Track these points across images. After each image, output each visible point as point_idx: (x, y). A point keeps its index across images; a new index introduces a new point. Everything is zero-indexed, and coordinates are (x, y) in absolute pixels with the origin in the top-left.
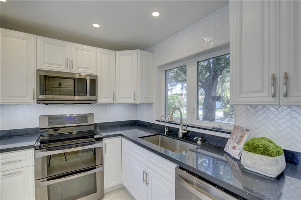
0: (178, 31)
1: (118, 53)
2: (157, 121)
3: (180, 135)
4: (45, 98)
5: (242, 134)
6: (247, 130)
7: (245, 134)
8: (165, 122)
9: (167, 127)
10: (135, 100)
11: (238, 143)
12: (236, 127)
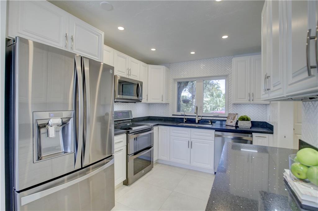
0: (193, 60)
1: (150, 66)
2: (173, 115)
3: (197, 121)
4: (122, 98)
5: (235, 116)
6: (237, 114)
7: (236, 116)
8: (183, 116)
9: (185, 118)
10: (162, 101)
11: (233, 120)
12: (229, 114)
